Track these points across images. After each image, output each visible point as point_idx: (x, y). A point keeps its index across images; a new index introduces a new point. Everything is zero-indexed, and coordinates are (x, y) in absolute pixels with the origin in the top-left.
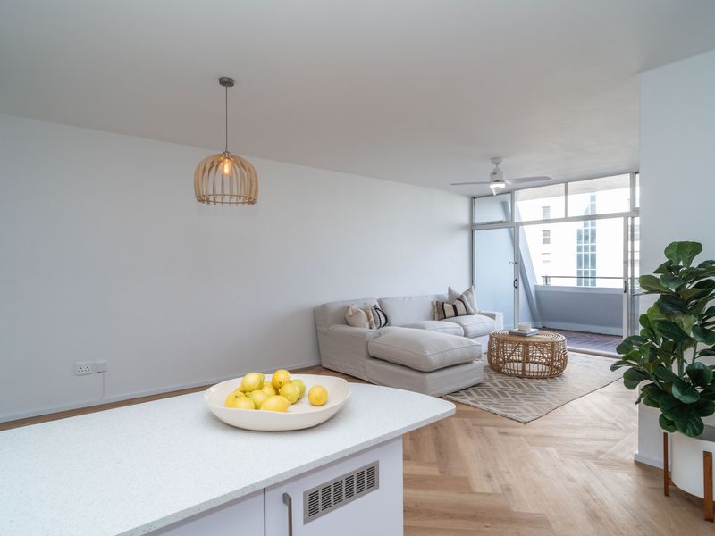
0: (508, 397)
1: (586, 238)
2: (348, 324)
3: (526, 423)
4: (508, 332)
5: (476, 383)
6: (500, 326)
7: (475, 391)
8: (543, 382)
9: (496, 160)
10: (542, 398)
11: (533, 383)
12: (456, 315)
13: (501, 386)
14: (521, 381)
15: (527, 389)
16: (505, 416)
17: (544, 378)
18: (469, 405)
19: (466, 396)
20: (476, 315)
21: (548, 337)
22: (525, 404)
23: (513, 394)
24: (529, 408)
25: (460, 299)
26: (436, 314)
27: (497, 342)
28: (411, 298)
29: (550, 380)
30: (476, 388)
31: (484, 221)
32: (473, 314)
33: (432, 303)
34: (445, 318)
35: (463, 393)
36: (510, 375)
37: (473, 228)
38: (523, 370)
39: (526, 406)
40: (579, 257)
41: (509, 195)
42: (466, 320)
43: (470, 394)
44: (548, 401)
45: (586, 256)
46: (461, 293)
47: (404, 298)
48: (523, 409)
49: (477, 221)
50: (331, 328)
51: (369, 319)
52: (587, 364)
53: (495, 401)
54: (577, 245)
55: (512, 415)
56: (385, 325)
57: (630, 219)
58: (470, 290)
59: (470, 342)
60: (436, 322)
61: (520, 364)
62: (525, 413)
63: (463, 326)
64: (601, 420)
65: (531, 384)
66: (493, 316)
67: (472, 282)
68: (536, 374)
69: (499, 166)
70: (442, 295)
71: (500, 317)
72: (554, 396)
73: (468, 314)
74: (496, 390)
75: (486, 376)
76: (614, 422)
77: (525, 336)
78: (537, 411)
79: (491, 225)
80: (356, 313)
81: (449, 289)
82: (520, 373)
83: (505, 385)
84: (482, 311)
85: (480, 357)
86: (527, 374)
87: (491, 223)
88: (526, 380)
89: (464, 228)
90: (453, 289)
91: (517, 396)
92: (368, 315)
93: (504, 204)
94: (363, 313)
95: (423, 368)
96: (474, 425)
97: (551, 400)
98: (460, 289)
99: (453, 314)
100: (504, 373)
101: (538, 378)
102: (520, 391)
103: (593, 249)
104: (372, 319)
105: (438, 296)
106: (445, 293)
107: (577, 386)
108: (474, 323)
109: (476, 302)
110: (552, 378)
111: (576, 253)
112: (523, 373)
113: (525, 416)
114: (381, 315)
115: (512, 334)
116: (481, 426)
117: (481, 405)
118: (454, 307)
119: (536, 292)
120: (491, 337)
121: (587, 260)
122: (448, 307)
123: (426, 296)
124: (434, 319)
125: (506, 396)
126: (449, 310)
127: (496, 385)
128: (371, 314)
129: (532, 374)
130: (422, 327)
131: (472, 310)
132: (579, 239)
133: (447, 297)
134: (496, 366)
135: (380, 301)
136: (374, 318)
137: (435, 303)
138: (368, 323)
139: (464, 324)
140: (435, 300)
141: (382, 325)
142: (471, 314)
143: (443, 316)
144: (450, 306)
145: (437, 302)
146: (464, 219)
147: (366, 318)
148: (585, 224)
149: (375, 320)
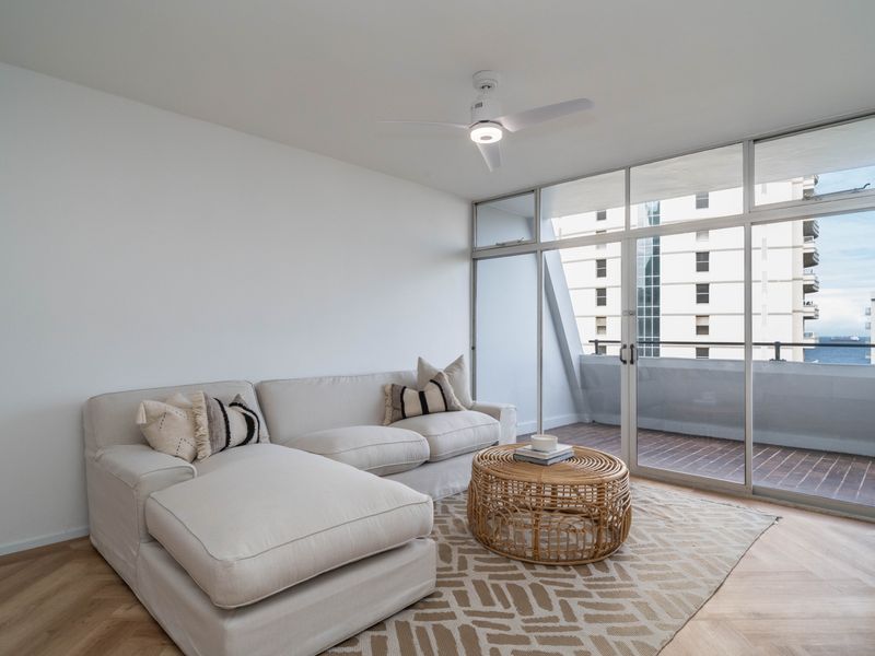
1: (648, 300)
2: (147, 443)
5: (411, 601)
6: (507, 433)
8: (579, 581)
11: (553, 586)
12: (425, 411)
20: (466, 412)
25: (436, 381)
26: (389, 410)
28: (335, 378)
31: (492, 243)
32: (458, 410)
33: (383, 388)
34: (404, 417)
37: (474, 256)
40: (640, 322)
41: (532, 196)
42: (440, 423)
45: (648, 321)
46: (439, 370)
47: (321, 379)
49: (481, 243)
50: (100, 453)
51: (196, 426)
56: (241, 443)
58: (458, 363)
63: (428, 438)
66: (495, 413)
67: (473, 347)
70: (406, 373)
73: (447, 410)
79: (504, 250)
80: (159, 417)
81: (420, 359)
84: (478, 404)
87: (503, 246)
89: (460, 255)
90: (428, 361)
94: (181, 416)
98: (439, 364)
99: (421, 411)
103: (657, 312)
104: (204, 430)
105: (398, 375)
108: (452, 429)
114: (237, 421)
115: (517, 458)
118: (422, 395)
119: (581, 366)
121: (649, 325)
122: (411, 397)
123: (373, 375)
126: (412, 404)
128: (203, 419)
131: (455, 402)
132: (640, 299)
133: (415, 375)
135: (260, 388)
136: (210, 427)
137: (389, 387)
138: (192, 441)
139: (433, 431)
140: (389, 382)
141: (232, 444)
142: (454, 410)
143: (399, 414)
144: (416, 393)
145: (393, 385)
146: (460, 239)
147: (188, 427)
148: (648, 281)
149: (211, 432)
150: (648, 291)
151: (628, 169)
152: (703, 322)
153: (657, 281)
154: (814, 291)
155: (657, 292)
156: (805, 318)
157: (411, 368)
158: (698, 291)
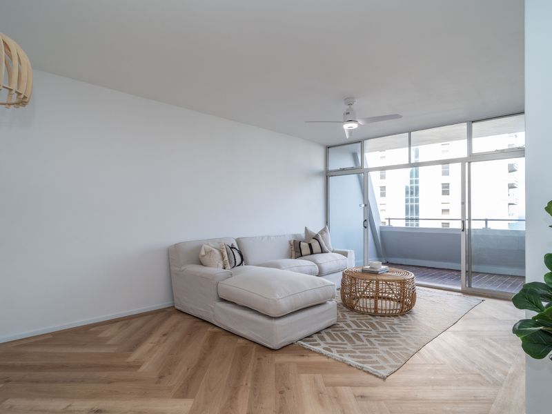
0: (361, 340)
1: (412, 193)
2: (201, 264)
3: (384, 379)
4: (360, 270)
5: (331, 324)
6: (351, 263)
7: (328, 334)
8: (396, 320)
9: (349, 101)
10: (397, 341)
11: (386, 322)
12: (312, 253)
13: (354, 327)
14: (374, 320)
15: (381, 329)
16: (361, 369)
17: (395, 316)
18: (321, 354)
19: (319, 341)
20: (330, 253)
21: (398, 274)
22: (381, 349)
23: (368, 336)
24: (387, 357)
25: (316, 238)
26: (294, 252)
27: (350, 280)
28: (269, 237)
29: (402, 318)
30: (330, 330)
31: (338, 168)
32: (327, 252)
33: (290, 242)
34: (301, 256)
35: (315, 337)
36: (363, 313)
37: (328, 175)
38: (376, 308)
39: (382, 354)
40: (407, 207)
41: (359, 144)
42: (321, 258)
43: (322, 339)
44: (404, 345)
45: (412, 207)
46: (316, 233)
47: (263, 237)
48: (380, 357)
49: (331, 168)
50: (183, 268)
51: (223, 259)
52: (431, 299)
53: (349, 347)
54: (405, 198)
55: (368, 367)
56: (239, 265)
57: (467, 164)
58: (324, 230)
59: (323, 282)
60: (293, 261)
61: (373, 301)
62: (382, 363)
63: (317, 264)
64: (463, 369)
65: (384, 323)
66: (345, 254)
67: (327, 223)
68: (388, 312)
69: (352, 106)
70: (300, 235)
71: (352, 254)
72: (408, 337)
73: (322, 252)
74: (350, 332)
75: (340, 315)
76: (478, 371)
77: (376, 273)
78: (395, 359)
79: (343, 171)
80: (209, 252)
81: (306, 228)
82: (373, 311)
83: (359, 326)
84: (336, 249)
85: (333, 297)
86: (379, 312)
87: (344, 169)
88: (378, 319)
89: (320, 174)
90: (309, 228)
91: (372, 339)
92: (222, 254)
93: (354, 155)
94: (217, 252)
95: (273, 314)
96: (327, 385)
97: (407, 344)
98: (315, 230)
99: (309, 252)
100: (357, 311)
101: (389, 316)
102: (374, 332)
103: (417, 201)
104: (226, 258)
105: (295, 236)
106: (301, 232)
107: (427, 324)
108: (328, 260)
109: (330, 241)
110: (403, 315)
111: (405, 204)
112: (376, 312)
113: (382, 368)
114: (237, 255)
115: (364, 271)
116: (334, 385)
117: (335, 355)
118: (310, 245)
119: (381, 232)
120: (344, 275)
121: (412, 209)
122: (304, 246)
123: (284, 235)
124: (291, 257)
125: (359, 339)
126: (305, 250)
127: (349, 326)
128: (225, 253)
129: (384, 312)
130: (277, 266)
131: (326, 248)
132: (407, 193)
133: (303, 236)
134: (348, 303)
135: (238, 241)
136: (228, 257)
137: (292, 242)
138: (222, 262)
139: (319, 262)
140: (292, 239)
141: (237, 264)
142: (325, 252)
143: (299, 254)
144: (307, 244)
145: (294, 241)
146: (320, 166)
147: (220, 257)
148: (411, 182)
149: (229, 259)
150: (412, 188)
151: (410, 132)
152: (445, 207)
153: (417, 182)
154: (515, 187)
155: (417, 189)
156: (510, 204)
157: (302, 232)
158: (443, 188)
